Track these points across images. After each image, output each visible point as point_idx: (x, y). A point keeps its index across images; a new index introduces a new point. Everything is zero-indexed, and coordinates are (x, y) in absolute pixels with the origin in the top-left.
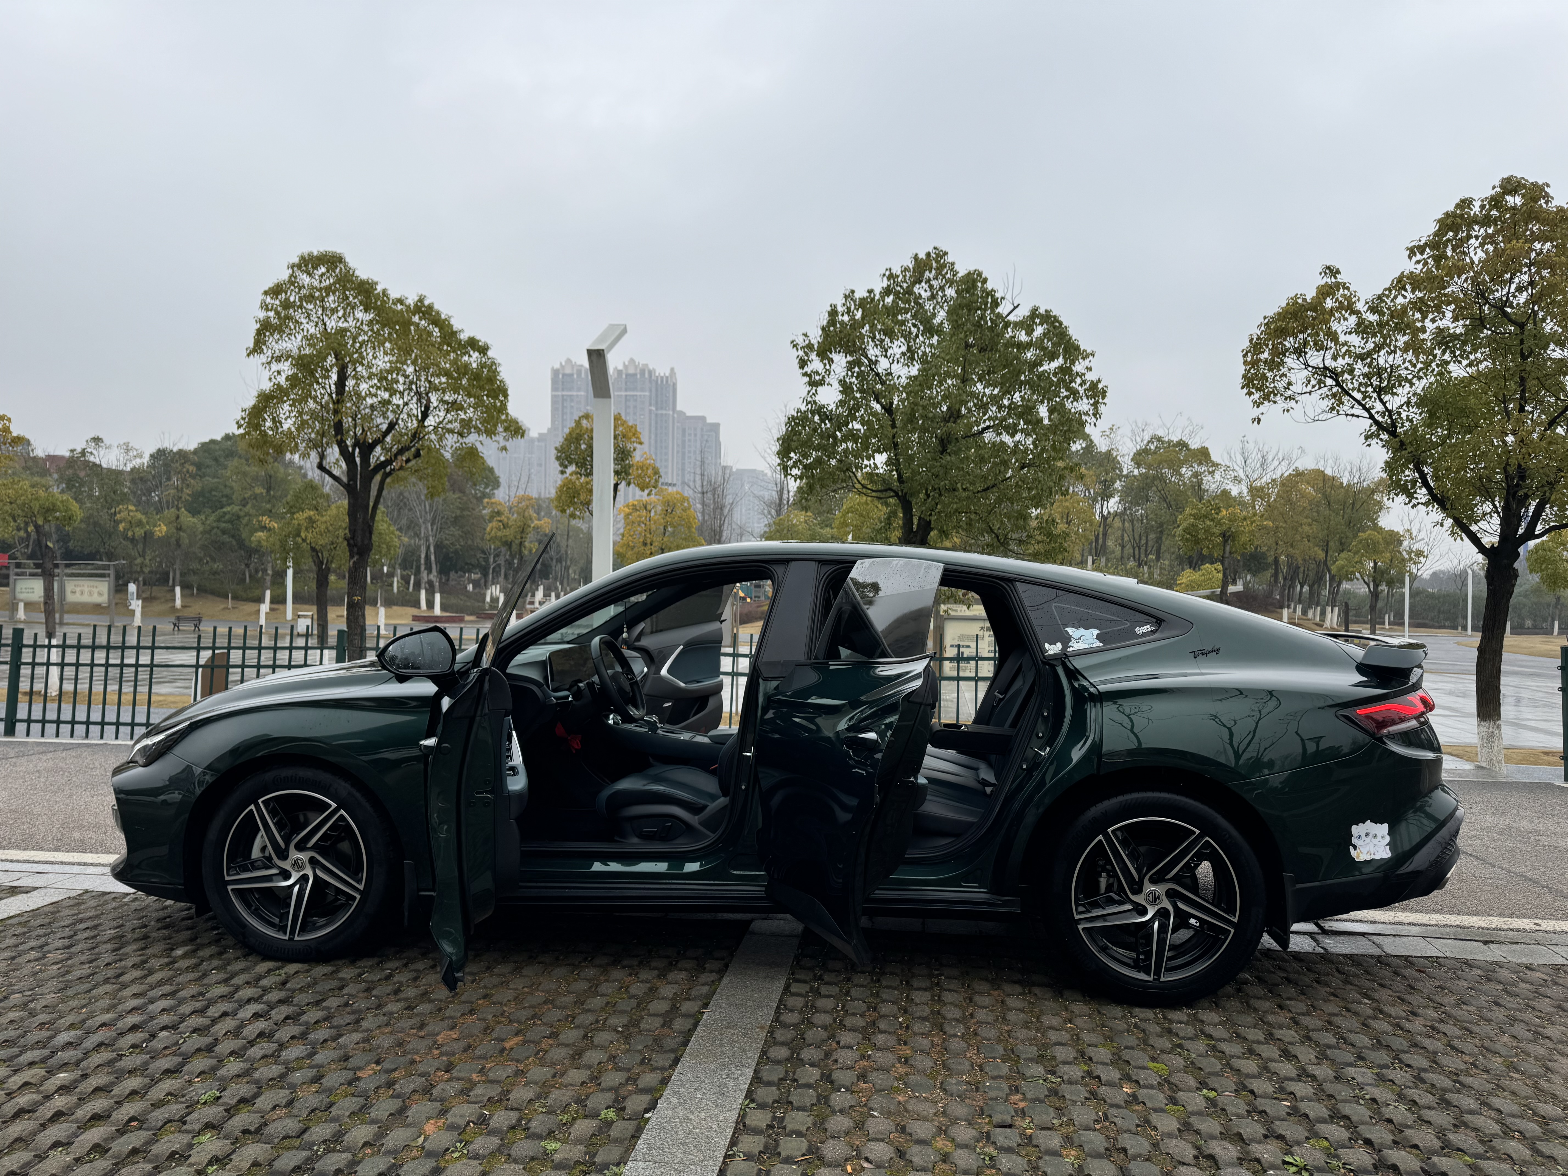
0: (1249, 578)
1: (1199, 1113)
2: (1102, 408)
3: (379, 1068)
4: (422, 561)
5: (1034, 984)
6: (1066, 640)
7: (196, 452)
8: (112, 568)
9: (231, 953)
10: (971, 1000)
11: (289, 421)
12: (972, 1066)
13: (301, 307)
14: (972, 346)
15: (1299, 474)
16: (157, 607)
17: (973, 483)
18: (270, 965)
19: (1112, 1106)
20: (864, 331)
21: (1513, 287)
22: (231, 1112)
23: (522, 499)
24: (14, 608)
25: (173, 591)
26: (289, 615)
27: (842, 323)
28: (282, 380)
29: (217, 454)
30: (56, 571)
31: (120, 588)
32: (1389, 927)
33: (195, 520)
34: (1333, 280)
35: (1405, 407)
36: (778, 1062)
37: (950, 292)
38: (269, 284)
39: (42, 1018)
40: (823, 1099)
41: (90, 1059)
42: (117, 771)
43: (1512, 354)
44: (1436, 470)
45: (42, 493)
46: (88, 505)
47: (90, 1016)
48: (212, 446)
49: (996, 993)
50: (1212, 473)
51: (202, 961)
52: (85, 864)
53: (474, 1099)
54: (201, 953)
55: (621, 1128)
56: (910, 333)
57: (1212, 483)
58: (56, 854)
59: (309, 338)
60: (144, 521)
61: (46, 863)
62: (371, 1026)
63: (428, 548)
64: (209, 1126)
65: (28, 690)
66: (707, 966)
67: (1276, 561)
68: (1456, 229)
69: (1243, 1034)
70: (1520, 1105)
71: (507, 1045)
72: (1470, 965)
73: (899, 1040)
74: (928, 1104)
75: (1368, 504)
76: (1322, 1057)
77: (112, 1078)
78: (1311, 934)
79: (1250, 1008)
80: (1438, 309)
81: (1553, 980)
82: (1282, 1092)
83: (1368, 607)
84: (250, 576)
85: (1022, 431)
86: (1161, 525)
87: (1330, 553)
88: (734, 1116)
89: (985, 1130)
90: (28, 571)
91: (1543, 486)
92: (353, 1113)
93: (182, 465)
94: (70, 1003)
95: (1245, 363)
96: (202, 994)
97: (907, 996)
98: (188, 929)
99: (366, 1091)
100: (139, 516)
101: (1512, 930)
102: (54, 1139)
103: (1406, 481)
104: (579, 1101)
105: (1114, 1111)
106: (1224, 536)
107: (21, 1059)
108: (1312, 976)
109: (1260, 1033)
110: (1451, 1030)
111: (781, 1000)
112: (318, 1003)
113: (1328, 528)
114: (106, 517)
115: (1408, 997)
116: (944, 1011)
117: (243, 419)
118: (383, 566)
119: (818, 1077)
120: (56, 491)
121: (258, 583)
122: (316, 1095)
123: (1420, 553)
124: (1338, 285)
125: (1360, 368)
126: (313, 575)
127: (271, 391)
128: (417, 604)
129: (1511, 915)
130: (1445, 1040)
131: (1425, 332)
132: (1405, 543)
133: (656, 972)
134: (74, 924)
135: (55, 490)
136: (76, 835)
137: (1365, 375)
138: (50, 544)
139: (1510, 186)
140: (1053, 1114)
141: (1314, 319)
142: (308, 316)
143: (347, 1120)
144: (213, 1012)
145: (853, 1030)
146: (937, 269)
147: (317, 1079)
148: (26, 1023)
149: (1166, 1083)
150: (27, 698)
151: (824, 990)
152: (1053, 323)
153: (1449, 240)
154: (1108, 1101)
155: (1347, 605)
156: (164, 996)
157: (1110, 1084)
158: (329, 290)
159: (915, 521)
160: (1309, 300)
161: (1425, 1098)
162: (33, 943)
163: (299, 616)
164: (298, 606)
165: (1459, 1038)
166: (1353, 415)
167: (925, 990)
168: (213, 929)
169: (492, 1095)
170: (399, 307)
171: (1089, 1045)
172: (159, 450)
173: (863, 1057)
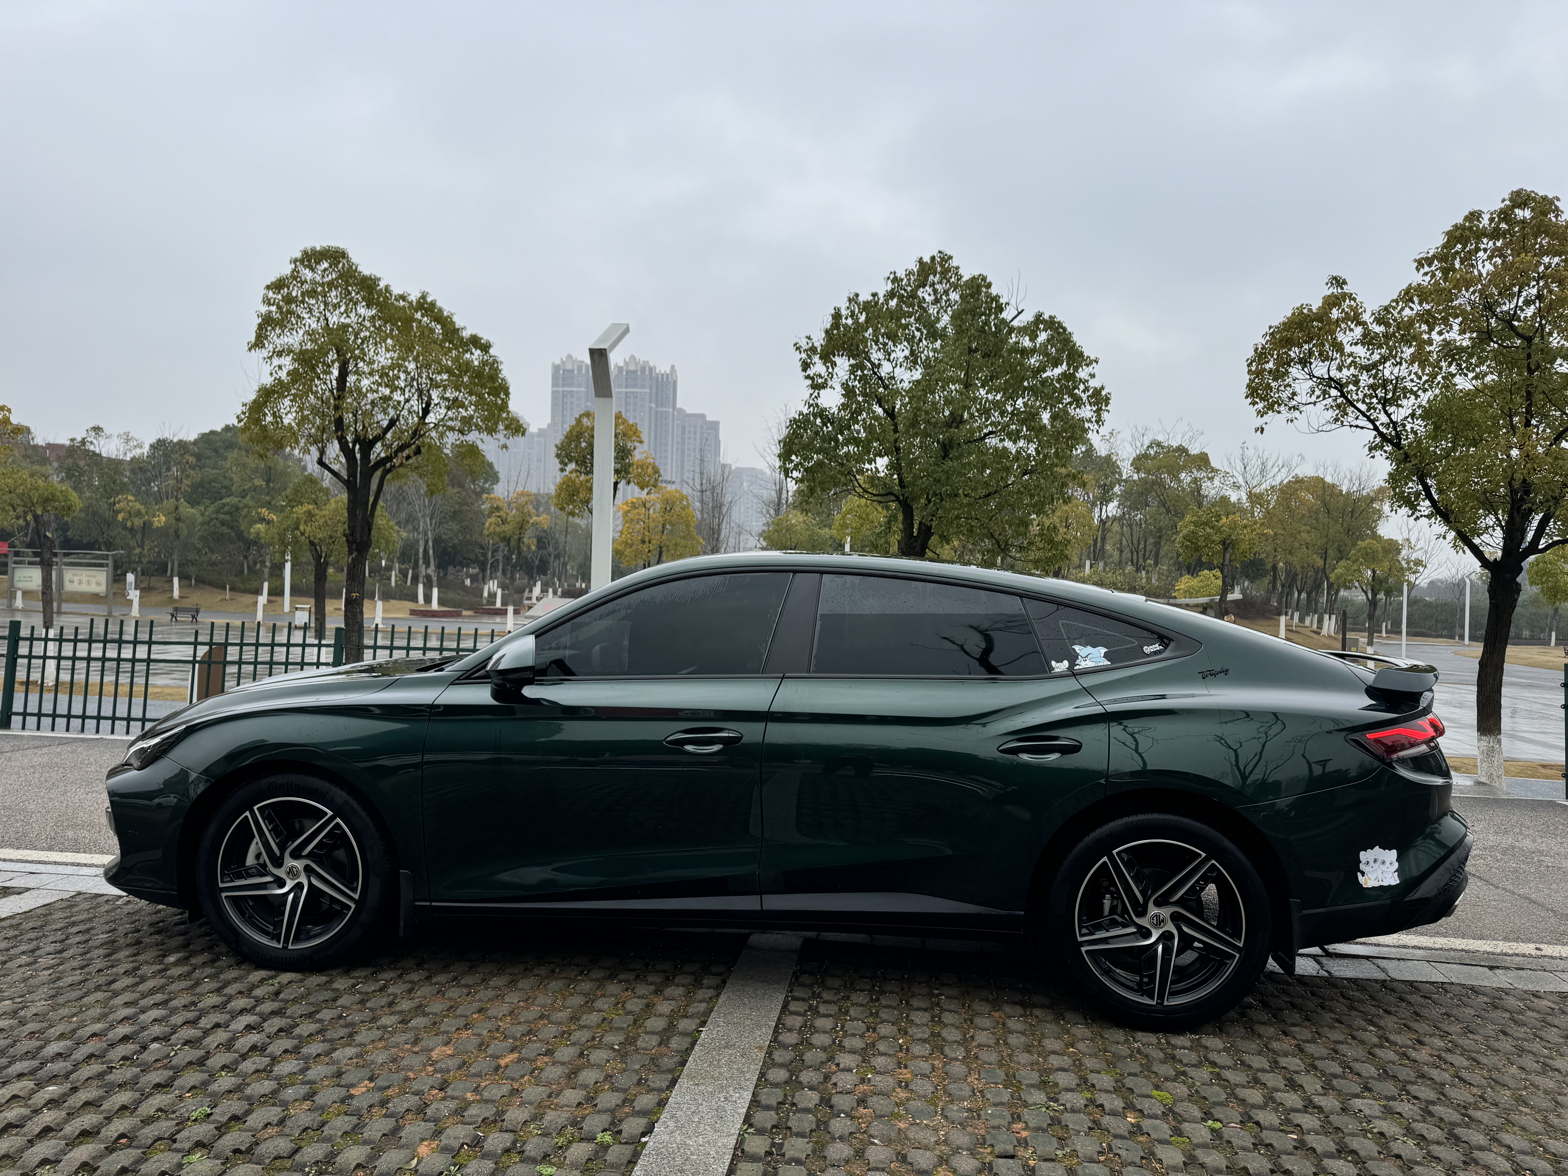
0: (1246, 584)
1: (1204, 1146)
2: (1105, 415)
3: (372, 1085)
4: (421, 555)
5: (1035, 1006)
6: (1073, 658)
7: (195, 442)
8: (110, 558)
9: (224, 961)
10: (972, 1021)
11: (289, 416)
12: (973, 1091)
13: (303, 302)
14: (976, 350)
15: (1299, 482)
16: (155, 598)
17: (975, 489)
18: (263, 974)
19: (1116, 1136)
20: (867, 335)
21: (1521, 299)
22: (222, 1129)
23: (522, 494)
24: (12, 596)
25: (172, 581)
26: (287, 608)
27: (846, 326)
28: (283, 375)
29: (218, 445)
30: (54, 559)
31: (118, 578)
32: (1394, 950)
33: (193, 511)
34: (1340, 291)
35: (1409, 419)
36: (776, 1085)
37: (954, 296)
38: (272, 278)
39: (32, 1026)
40: (822, 1125)
41: (78, 1073)
42: (112, 773)
43: (1518, 368)
44: (1439, 483)
45: (41, 482)
46: (88, 494)
47: (82, 1025)
48: (213, 437)
49: (997, 1014)
50: (1211, 479)
51: (195, 969)
52: (78, 865)
53: (467, 1119)
54: (194, 961)
55: (617, 1153)
56: (914, 337)
57: (1211, 489)
58: (49, 853)
59: (311, 333)
60: (143, 511)
61: (39, 862)
62: (364, 1041)
63: (427, 542)
64: (200, 1145)
65: (25, 679)
66: (705, 982)
67: (1275, 568)
68: (1465, 241)
69: (1248, 1062)
70: (1531, 1141)
71: (502, 1062)
72: (1476, 992)
73: (900, 1063)
74: (929, 1132)
75: (1368, 513)
76: (1328, 1088)
77: (101, 1092)
78: (1314, 957)
79: (1252, 1032)
80: (1445, 321)
81: (1560, 1009)
82: (1287, 1125)
83: (1365, 615)
84: (248, 568)
85: (1025, 437)
86: (1160, 530)
87: (1328, 561)
88: (732, 1142)
89: (987, 1160)
90: (27, 559)
91: (1547, 501)
92: (346, 1133)
93: (182, 455)
94: (61, 1011)
95: (1250, 372)
96: (194, 1004)
97: (907, 1016)
98: (181, 934)
99: (359, 1110)
100: (138, 506)
101: (1517, 955)
102: (42, 1156)
103: (1409, 493)
104: (575, 1123)
105: (1116, 1143)
106: (1224, 544)
107: (10, 1070)
108: (1317, 1001)
109: (1265, 1060)
110: (1460, 1061)
111: (779, 1019)
112: (310, 1015)
113: (1327, 536)
114: (105, 506)
115: (1415, 1025)
116: (944, 1033)
117: (244, 413)
118: (381, 559)
119: (817, 1102)
120: (56, 481)
121: (256, 574)
122: (308, 1113)
123: (1418, 563)
124: (1344, 296)
125: (1365, 379)
126: (312, 568)
127: (272, 386)
128: (414, 599)
129: (1516, 940)
130: (1452, 1071)
131: (1432, 344)
132: (1404, 552)
133: (652, 987)
134: (67, 927)
135: (55, 479)
136: (70, 834)
137: (1371, 387)
138: (49, 534)
139: (1520, 199)
140: (1056, 1145)
141: (1320, 329)
142: (310, 311)
143: (338, 1140)
144: (206, 1022)
145: (853, 1052)
146: (942, 273)
147: (310, 1096)
148: (16, 1033)
149: (1169, 1112)
150: (23, 688)
151: (822, 1009)
152: (1057, 328)
153: (1457, 253)
154: (1112, 1131)
155: (1344, 613)
156: (156, 1005)
157: (1113, 1113)
158: (331, 285)
159: (916, 526)
160: (1314, 311)
161: (1434, 1133)
162: (24, 948)
163: (296, 609)
164: (296, 598)
165: (1466, 1068)
166: (1357, 426)
167: (925, 1010)
168: (206, 935)
169: (487, 1115)
170: (402, 303)
171: (1092, 1071)
172: (159, 440)
173: (863, 1081)
